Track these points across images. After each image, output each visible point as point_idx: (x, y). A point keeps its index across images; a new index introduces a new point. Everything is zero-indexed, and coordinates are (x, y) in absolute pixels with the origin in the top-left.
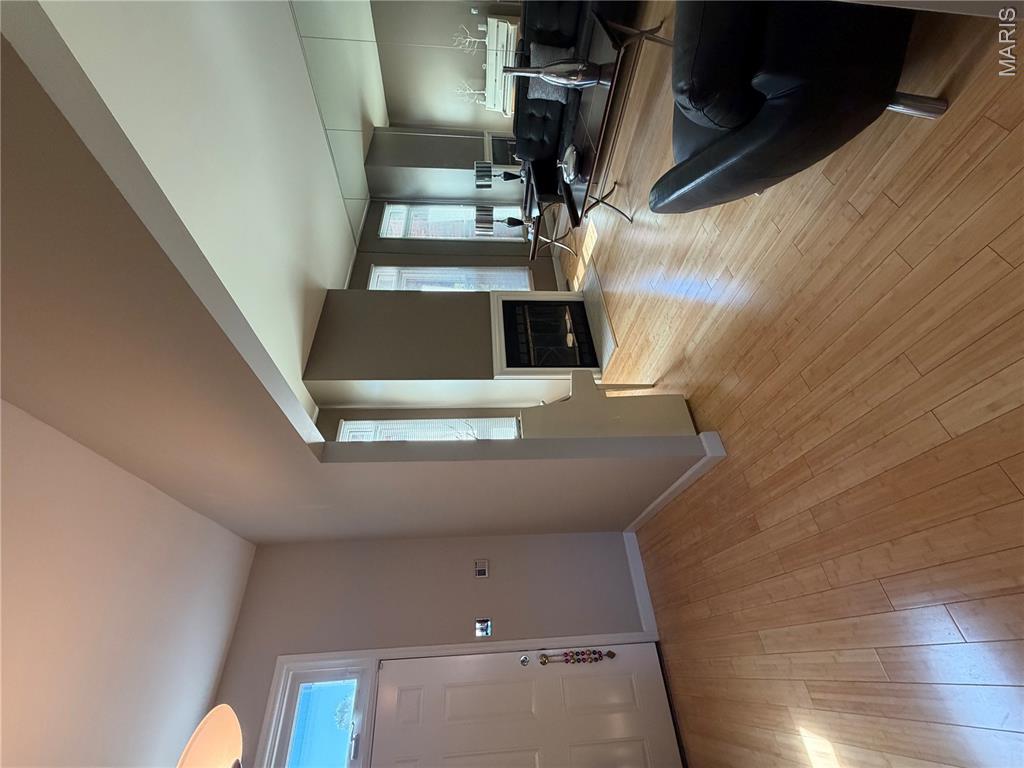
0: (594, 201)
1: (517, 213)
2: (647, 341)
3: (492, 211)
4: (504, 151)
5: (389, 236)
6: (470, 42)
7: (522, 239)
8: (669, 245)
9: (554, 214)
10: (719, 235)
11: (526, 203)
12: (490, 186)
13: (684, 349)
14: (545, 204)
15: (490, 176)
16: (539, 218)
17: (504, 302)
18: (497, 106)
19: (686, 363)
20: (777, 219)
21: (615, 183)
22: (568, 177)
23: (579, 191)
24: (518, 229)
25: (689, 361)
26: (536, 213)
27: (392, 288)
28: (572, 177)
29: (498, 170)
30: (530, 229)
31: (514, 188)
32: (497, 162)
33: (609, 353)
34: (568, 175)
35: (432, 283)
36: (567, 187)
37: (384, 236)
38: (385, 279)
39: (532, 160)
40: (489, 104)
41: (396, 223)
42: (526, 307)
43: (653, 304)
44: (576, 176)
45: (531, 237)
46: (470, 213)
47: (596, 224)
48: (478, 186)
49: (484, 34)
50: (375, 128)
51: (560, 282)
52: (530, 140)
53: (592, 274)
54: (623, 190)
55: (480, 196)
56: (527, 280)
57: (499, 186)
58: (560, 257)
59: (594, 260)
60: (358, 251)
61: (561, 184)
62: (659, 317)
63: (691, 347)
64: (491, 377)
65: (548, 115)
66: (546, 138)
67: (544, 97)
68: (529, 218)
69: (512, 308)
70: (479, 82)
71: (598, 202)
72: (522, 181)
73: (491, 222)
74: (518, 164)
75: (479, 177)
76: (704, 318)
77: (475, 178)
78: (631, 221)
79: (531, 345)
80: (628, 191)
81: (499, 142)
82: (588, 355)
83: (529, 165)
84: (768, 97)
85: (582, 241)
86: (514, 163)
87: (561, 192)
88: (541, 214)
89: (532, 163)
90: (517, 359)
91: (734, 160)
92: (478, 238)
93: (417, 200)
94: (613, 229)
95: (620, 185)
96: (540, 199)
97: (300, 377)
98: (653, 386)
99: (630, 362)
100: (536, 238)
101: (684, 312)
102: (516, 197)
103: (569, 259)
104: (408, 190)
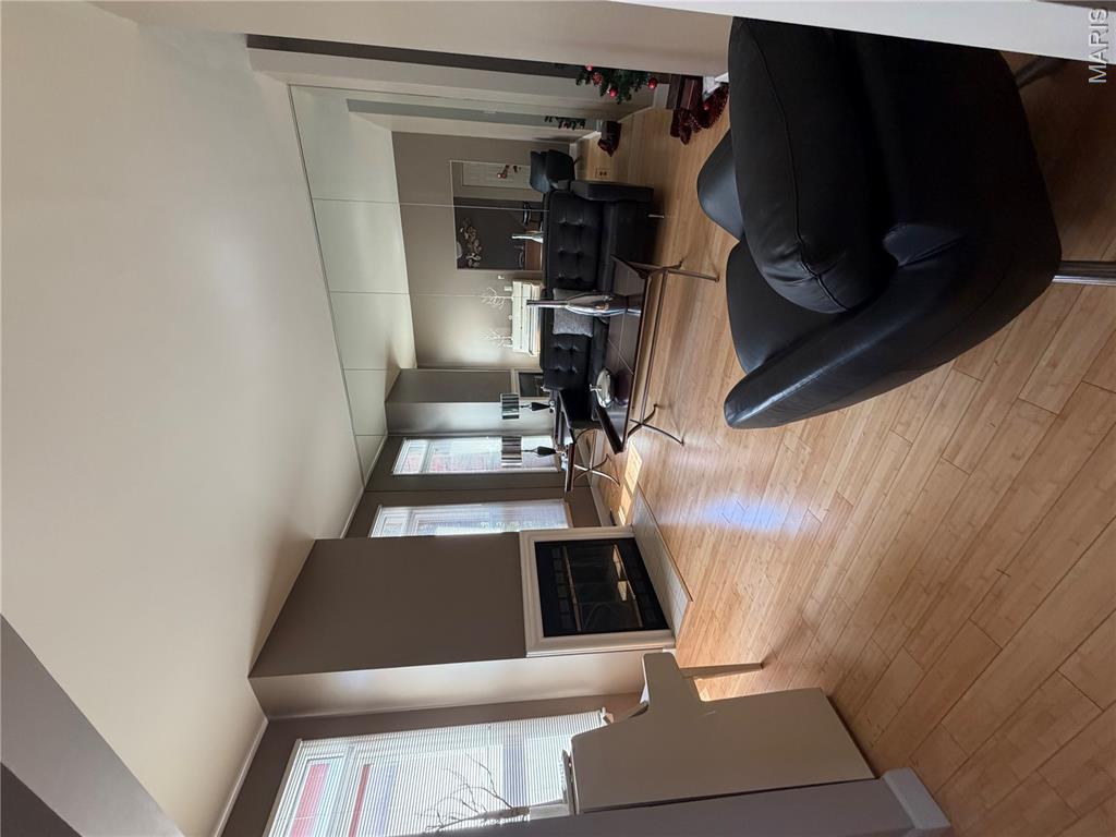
0: (635, 424)
1: (548, 442)
2: (736, 594)
3: (520, 441)
4: (530, 384)
5: (404, 472)
6: (497, 300)
7: (555, 469)
8: (739, 469)
9: (587, 440)
10: (811, 454)
11: (557, 431)
12: (517, 417)
13: (800, 611)
14: (577, 431)
15: (517, 407)
16: (573, 445)
17: (537, 544)
18: (525, 348)
19: (809, 633)
20: (900, 428)
21: (655, 406)
22: (604, 400)
23: (617, 417)
24: (549, 458)
25: (815, 627)
26: (568, 441)
27: (401, 533)
28: (608, 401)
29: (525, 402)
30: (563, 458)
31: (544, 418)
32: (524, 394)
33: (679, 607)
34: (604, 399)
35: (450, 524)
36: (602, 411)
37: (399, 473)
38: (393, 523)
39: (561, 389)
40: (516, 347)
41: (413, 459)
42: (565, 548)
43: (736, 541)
44: (613, 400)
45: (565, 466)
46: (497, 445)
47: (638, 449)
48: (504, 417)
49: (510, 293)
50: (402, 370)
51: (602, 515)
52: (558, 370)
53: (641, 505)
54: (665, 412)
55: (508, 427)
56: (563, 513)
57: (526, 416)
58: (599, 486)
59: (641, 489)
60: (365, 491)
61: (595, 410)
62: (746, 561)
63: (811, 608)
64: (523, 655)
65: (574, 347)
66: (574, 369)
67: (570, 332)
68: (561, 446)
69: (547, 551)
70: (506, 330)
71: (639, 425)
72: (551, 411)
73: (519, 452)
74: (547, 394)
75: (504, 409)
76: (821, 564)
77: (501, 410)
78: (682, 443)
79: (575, 601)
80: (672, 412)
81: (526, 377)
82: (651, 614)
83: (557, 394)
84: (902, 263)
85: (623, 468)
86: (542, 394)
87: (596, 417)
88: (575, 441)
89: (562, 392)
90: (558, 625)
91: (865, 346)
92: (505, 470)
93: (439, 434)
94: (660, 452)
95: (661, 407)
96: (572, 426)
97: (247, 675)
98: (762, 665)
99: (716, 623)
100: (571, 467)
101: (785, 554)
102: (546, 426)
103: (610, 489)
104: (430, 425)
